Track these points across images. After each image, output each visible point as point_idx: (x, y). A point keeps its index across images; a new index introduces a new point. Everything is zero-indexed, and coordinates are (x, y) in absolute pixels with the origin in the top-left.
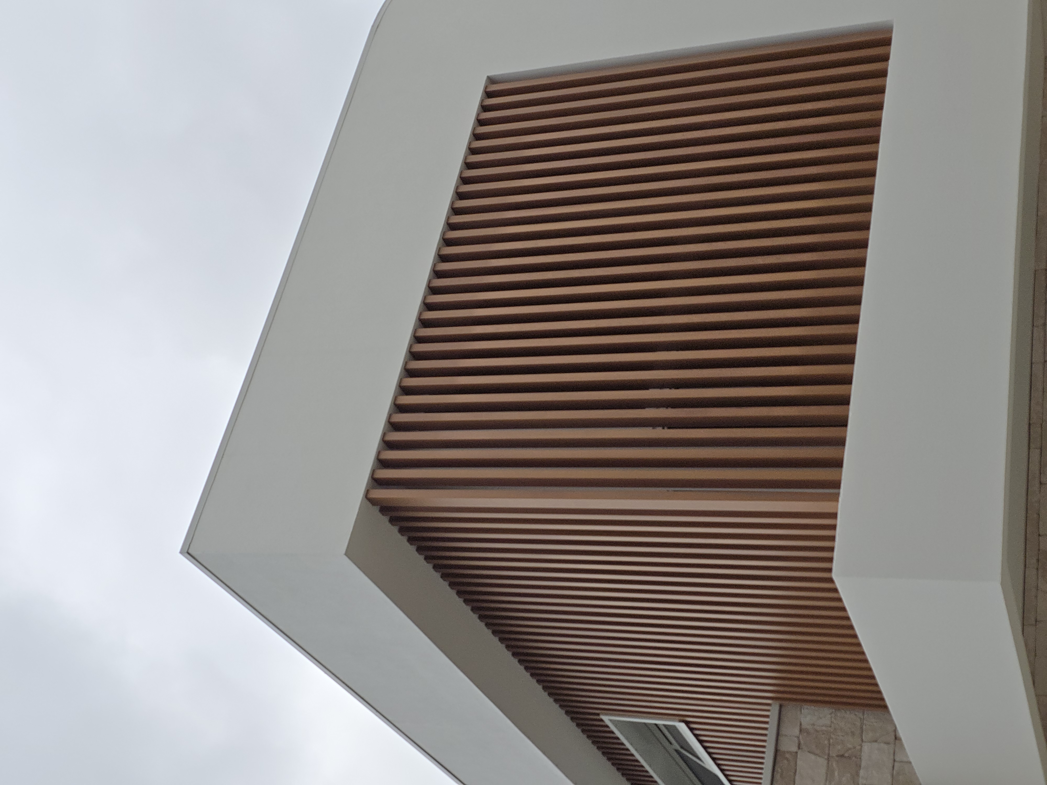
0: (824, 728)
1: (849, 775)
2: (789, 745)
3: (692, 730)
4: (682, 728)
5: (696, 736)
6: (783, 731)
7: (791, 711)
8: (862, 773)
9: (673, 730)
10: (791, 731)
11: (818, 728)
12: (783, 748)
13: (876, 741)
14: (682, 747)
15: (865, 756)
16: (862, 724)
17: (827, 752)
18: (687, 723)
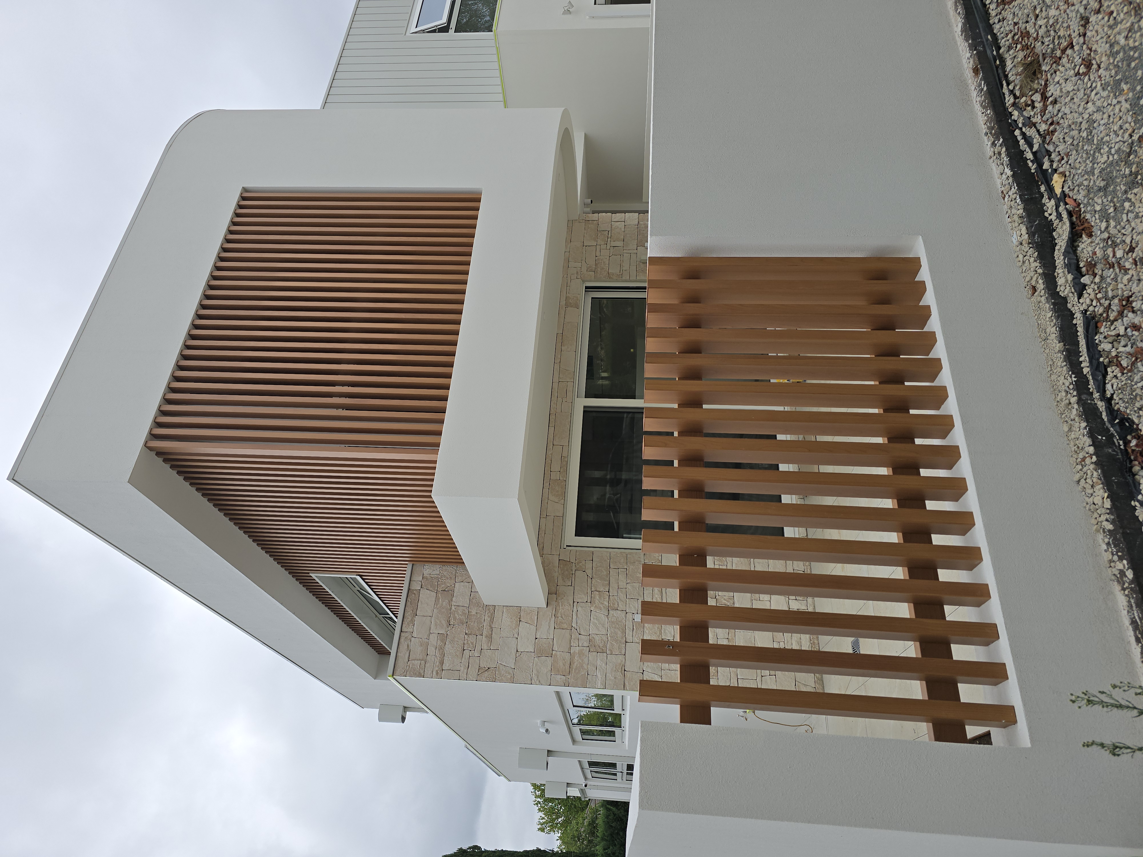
0: (436, 576)
1: (447, 601)
2: (416, 586)
3: (363, 579)
4: (358, 578)
5: (366, 583)
6: (413, 579)
7: (418, 567)
8: (454, 599)
9: (354, 580)
10: (417, 578)
11: (432, 576)
12: (412, 588)
13: (463, 582)
14: (361, 589)
15: (456, 590)
16: (456, 573)
17: (436, 588)
18: (361, 576)
